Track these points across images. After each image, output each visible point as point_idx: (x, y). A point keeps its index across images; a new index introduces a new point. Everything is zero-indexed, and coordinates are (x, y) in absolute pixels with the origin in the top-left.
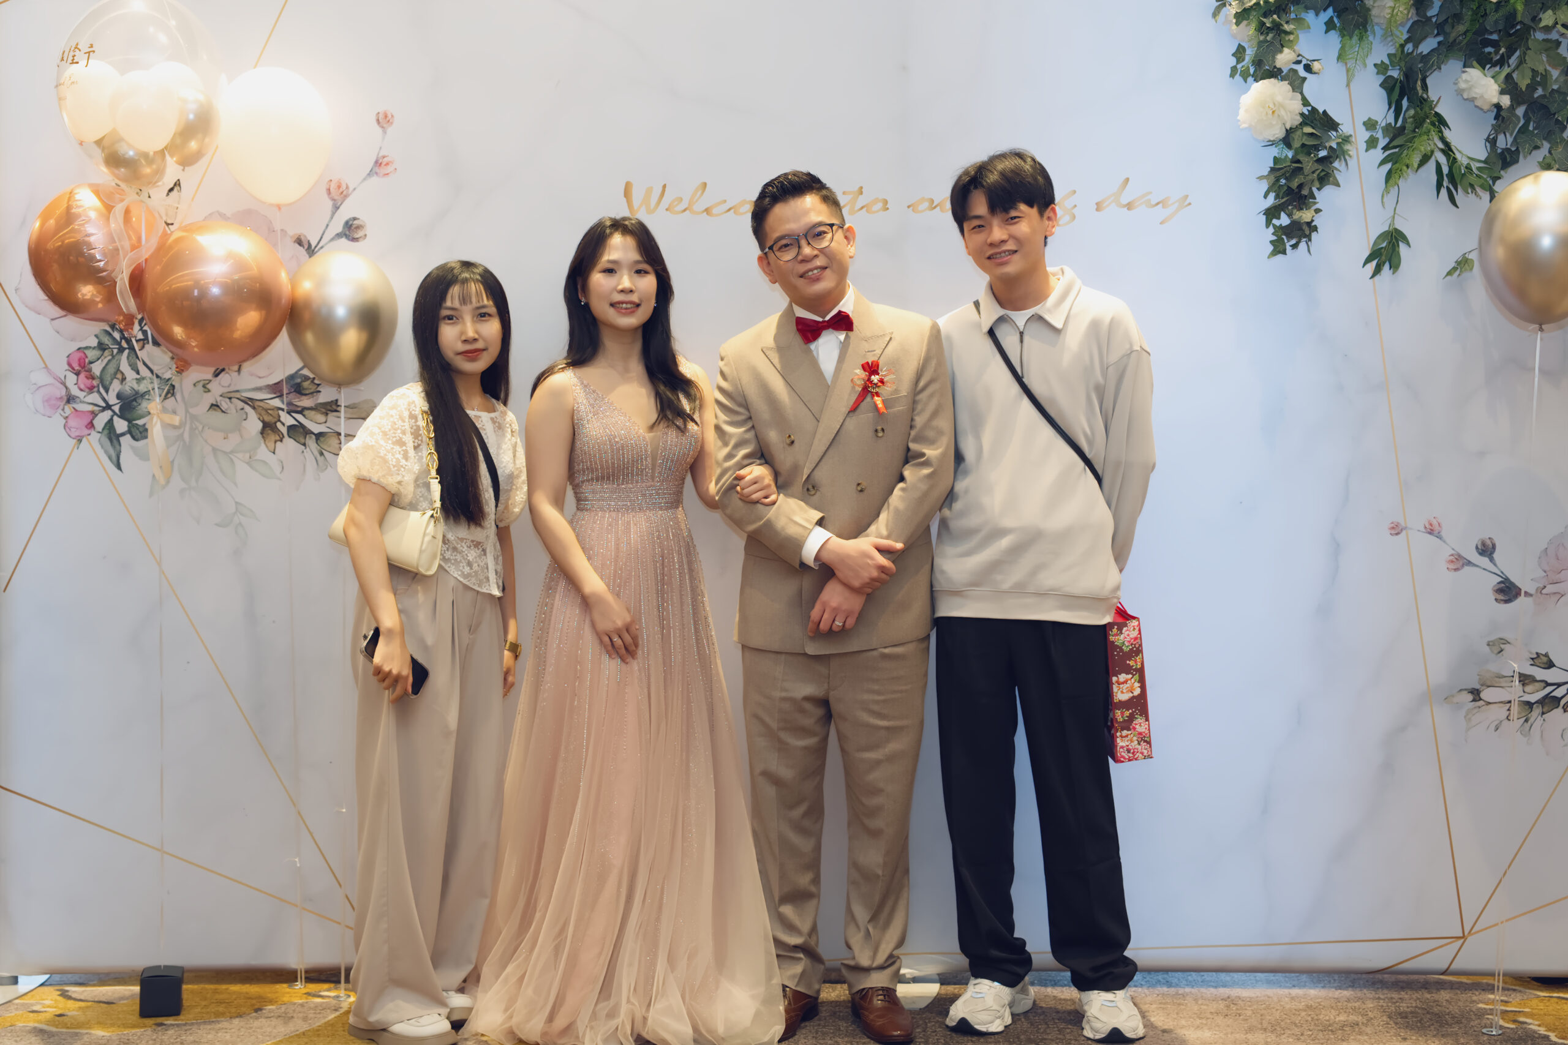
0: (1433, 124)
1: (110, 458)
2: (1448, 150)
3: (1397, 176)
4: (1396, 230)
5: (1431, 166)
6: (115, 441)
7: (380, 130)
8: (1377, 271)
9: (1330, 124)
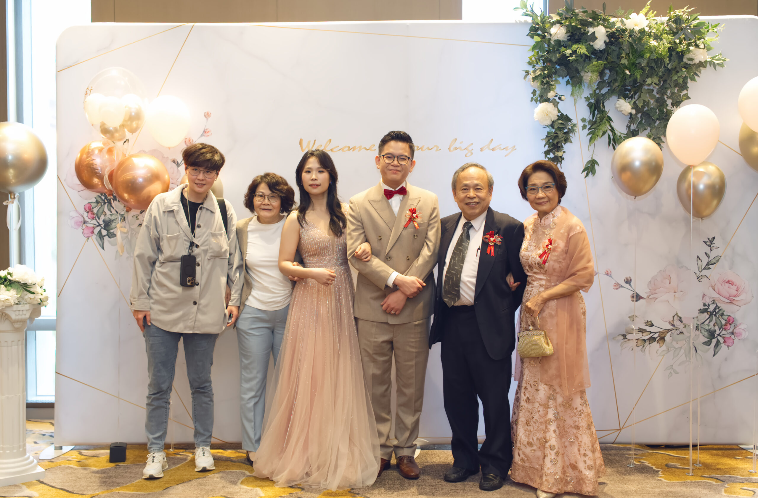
0: (607, 120)
1: (100, 245)
2: (612, 130)
3: (594, 139)
4: (594, 160)
5: (606, 135)
6: (102, 239)
7: (205, 119)
8: (587, 175)
9: (569, 120)
